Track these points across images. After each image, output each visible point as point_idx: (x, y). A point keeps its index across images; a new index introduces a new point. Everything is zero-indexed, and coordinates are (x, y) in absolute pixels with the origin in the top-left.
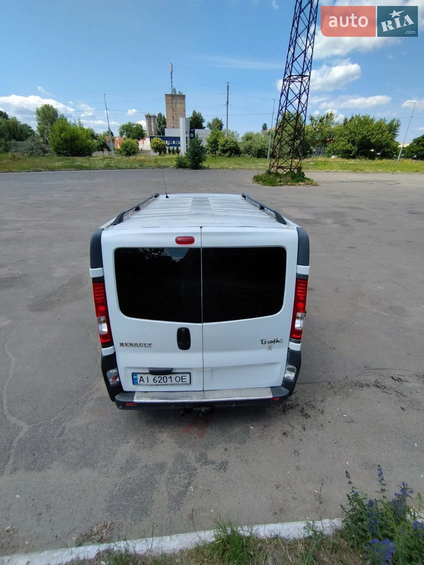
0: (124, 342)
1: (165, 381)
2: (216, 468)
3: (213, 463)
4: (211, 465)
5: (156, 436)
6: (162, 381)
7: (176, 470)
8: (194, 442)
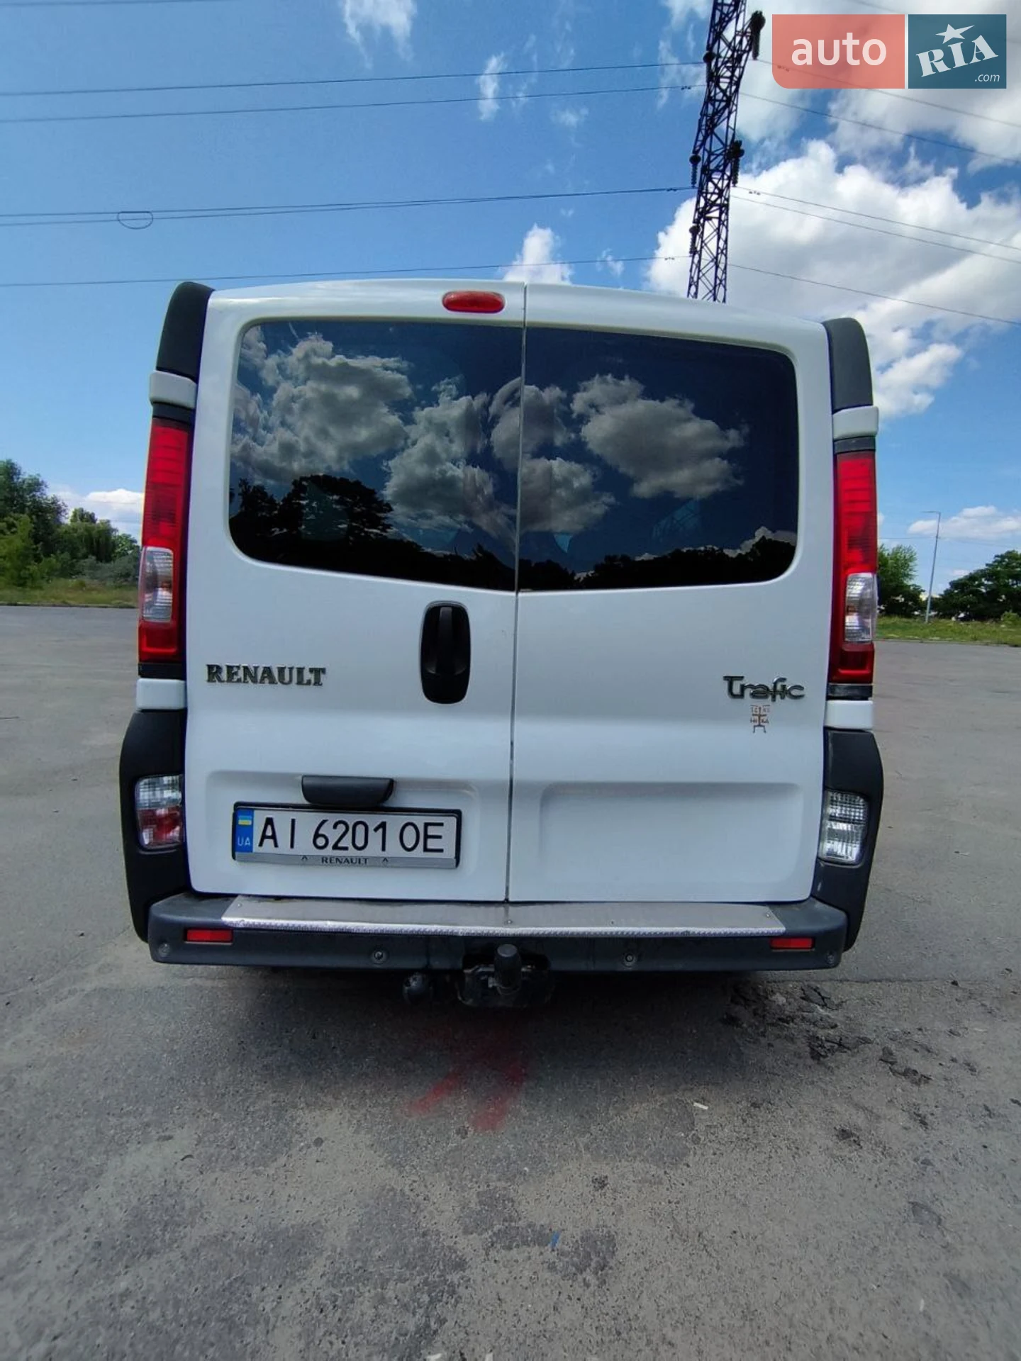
0: (224, 665)
1: (360, 843)
2: (560, 1265)
3: (543, 1238)
4: (535, 1250)
5: (292, 1118)
6: (346, 842)
7: (365, 1262)
8: (457, 1149)
